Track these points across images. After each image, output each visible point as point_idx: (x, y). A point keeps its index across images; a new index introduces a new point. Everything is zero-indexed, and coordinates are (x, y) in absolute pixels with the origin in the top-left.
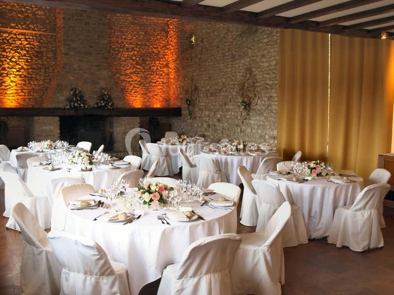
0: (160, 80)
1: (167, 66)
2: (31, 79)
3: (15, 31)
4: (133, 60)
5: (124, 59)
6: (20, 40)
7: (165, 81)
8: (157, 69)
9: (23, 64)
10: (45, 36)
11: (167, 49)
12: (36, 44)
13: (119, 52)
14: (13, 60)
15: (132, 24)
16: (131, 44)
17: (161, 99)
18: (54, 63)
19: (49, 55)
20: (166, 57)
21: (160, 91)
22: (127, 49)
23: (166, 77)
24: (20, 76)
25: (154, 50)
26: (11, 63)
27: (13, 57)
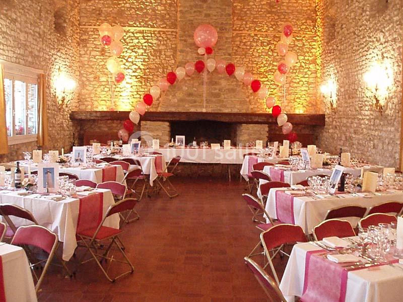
0: (304, 80)
1: (314, 62)
2: (147, 80)
3: (132, 29)
4: (269, 56)
5: (257, 55)
6: (137, 38)
7: (311, 80)
8: (301, 66)
9: (139, 64)
10: (164, 33)
11: (315, 41)
12: (154, 42)
13: (251, 46)
14: (130, 60)
15: (269, 13)
16: (266, 36)
17: (305, 104)
18: (173, 61)
19: (168, 54)
20: (313, 50)
21: (304, 93)
22: (262, 43)
23: (313, 75)
24: (136, 76)
25: (297, 43)
26: (127, 64)
27: (130, 57)
